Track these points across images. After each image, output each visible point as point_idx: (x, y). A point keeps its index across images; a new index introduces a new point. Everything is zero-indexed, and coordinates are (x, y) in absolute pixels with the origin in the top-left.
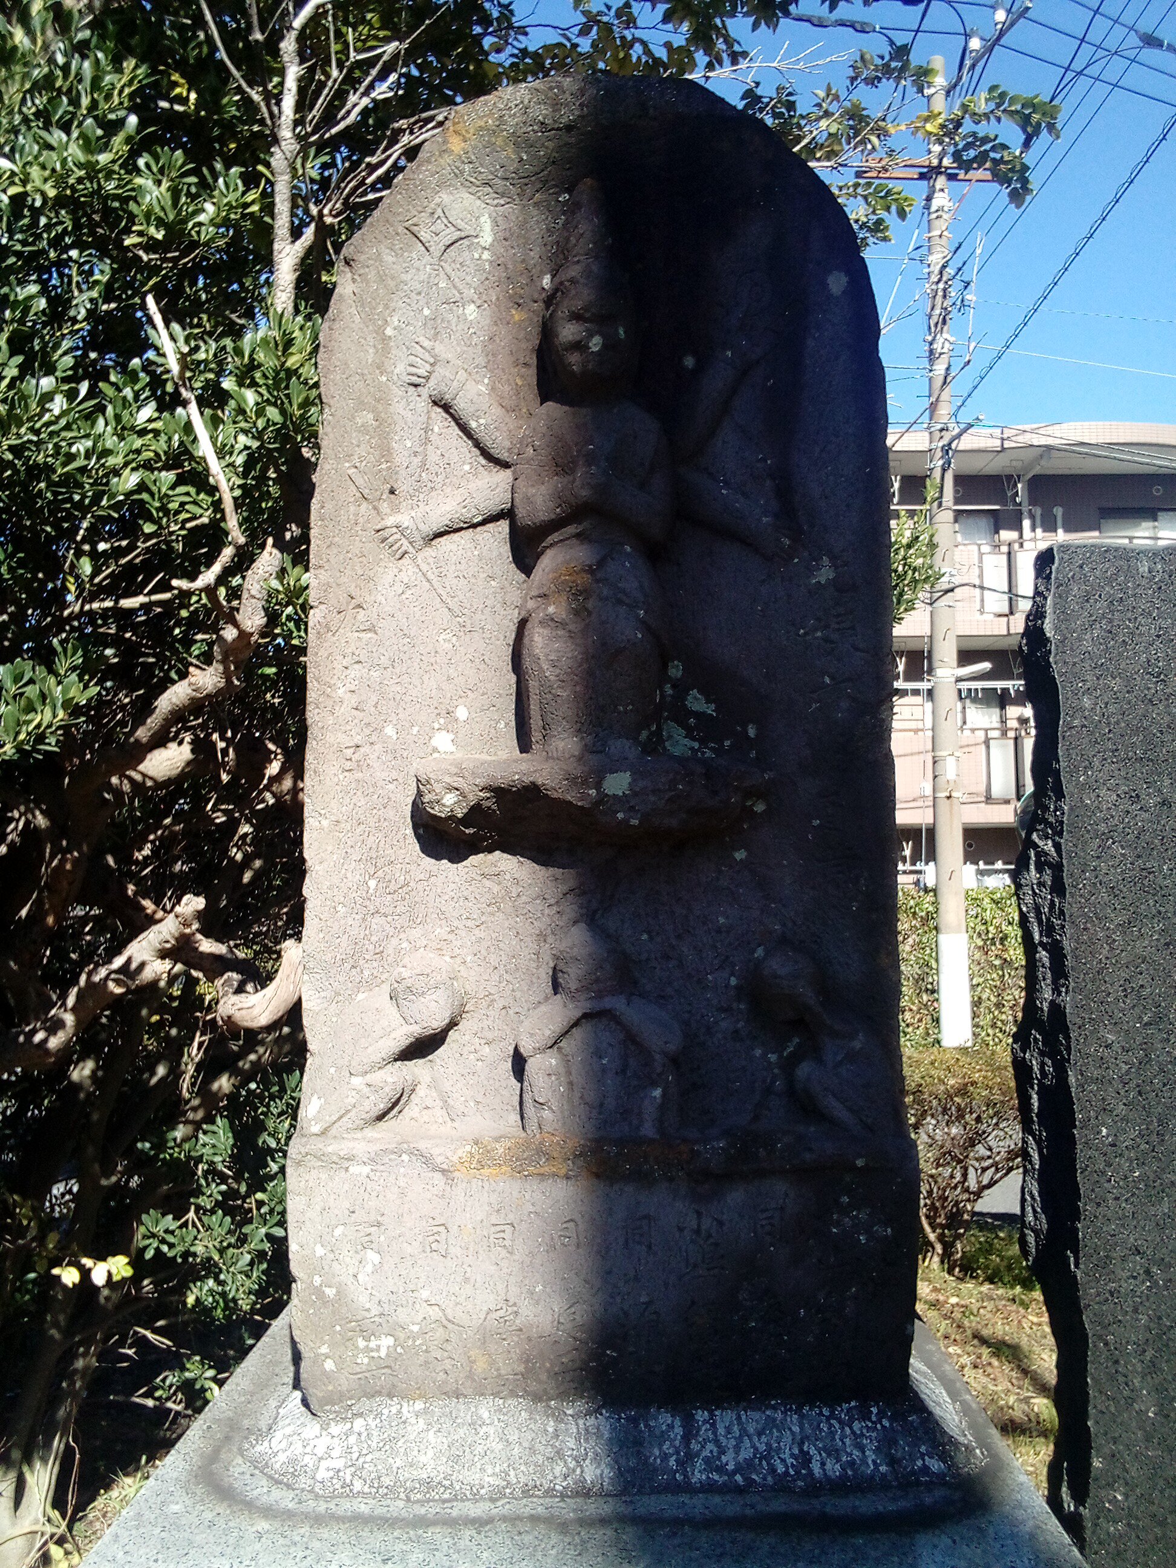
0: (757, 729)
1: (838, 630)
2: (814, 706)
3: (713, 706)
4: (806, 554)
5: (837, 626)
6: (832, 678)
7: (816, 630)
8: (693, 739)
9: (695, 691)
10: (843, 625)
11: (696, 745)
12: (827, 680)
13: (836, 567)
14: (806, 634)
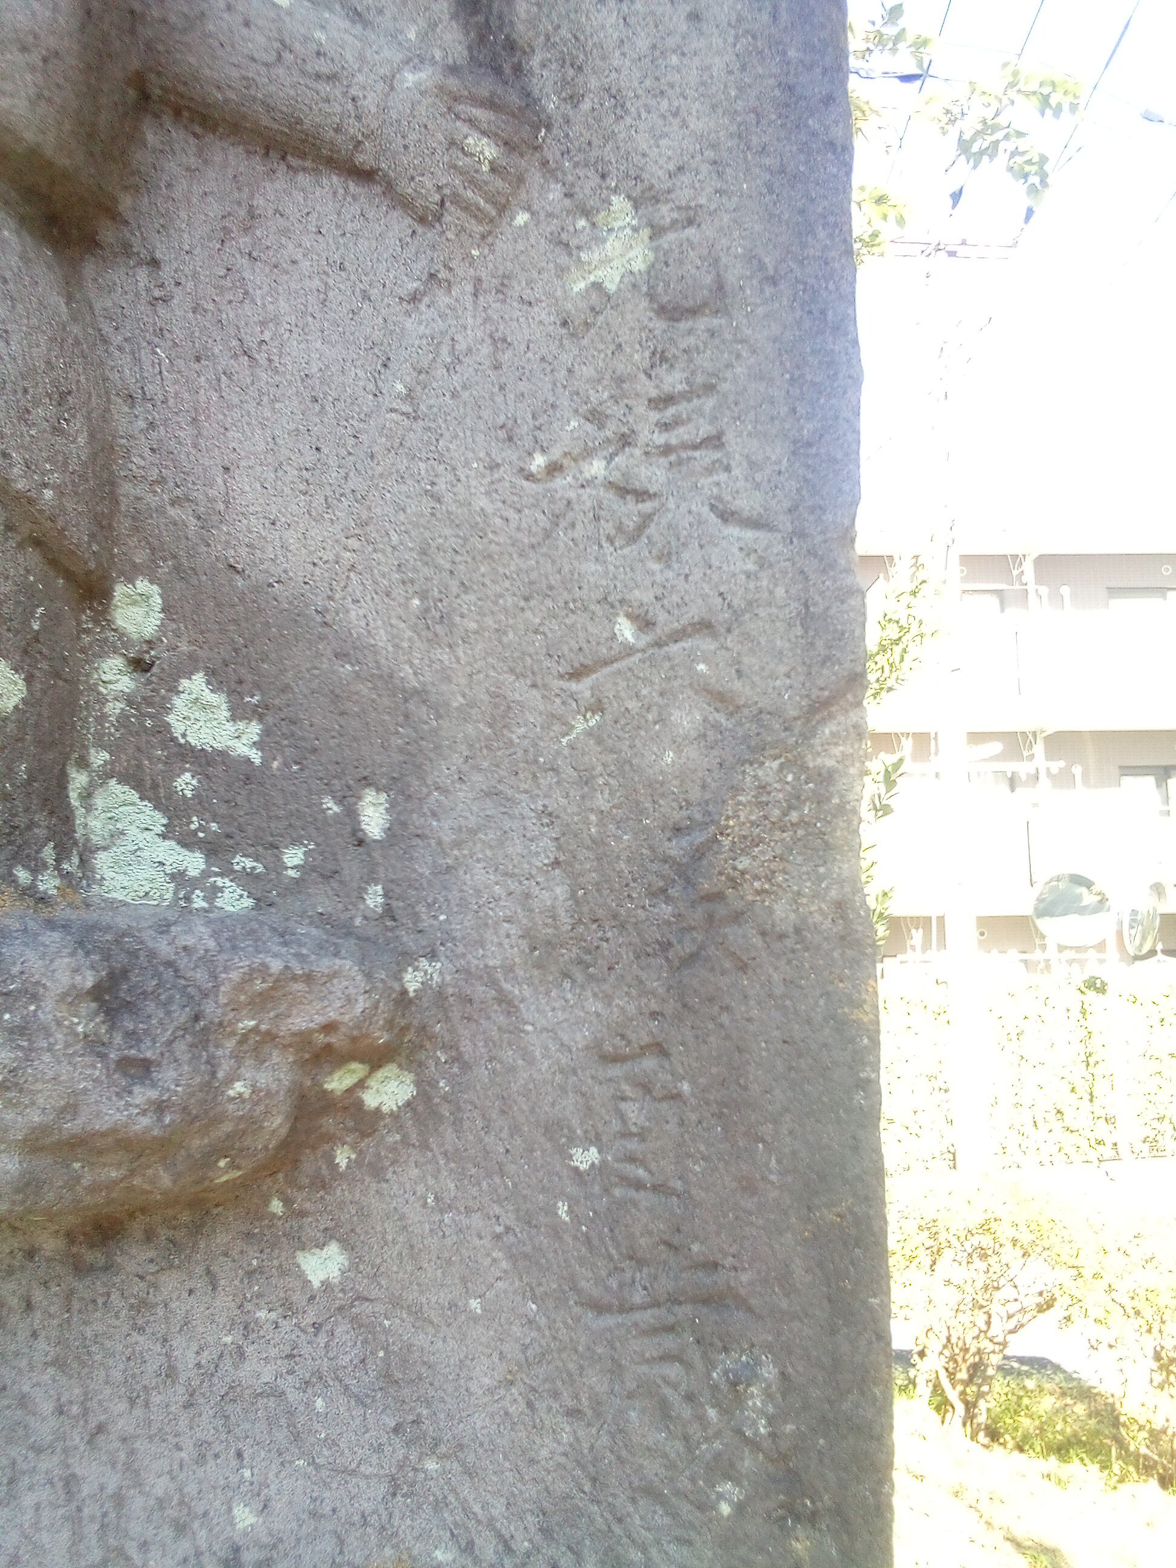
0: (392, 806)
1: (667, 450)
2: (580, 725)
3: (254, 730)
4: (555, 192)
5: (660, 439)
6: (644, 623)
7: (588, 453)
8: (187, 842)
9: (199, 678)
10: (682, 434)
11: (194, 863)
12: (626, 630)
13: (657, 232)
14: (554, 469)
